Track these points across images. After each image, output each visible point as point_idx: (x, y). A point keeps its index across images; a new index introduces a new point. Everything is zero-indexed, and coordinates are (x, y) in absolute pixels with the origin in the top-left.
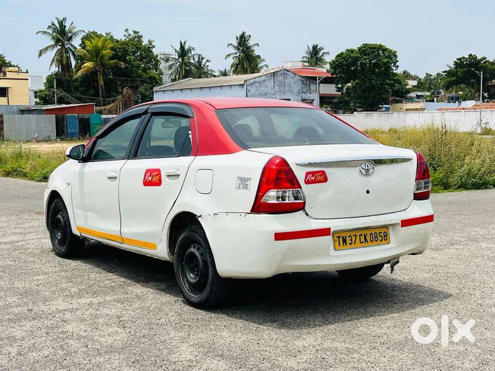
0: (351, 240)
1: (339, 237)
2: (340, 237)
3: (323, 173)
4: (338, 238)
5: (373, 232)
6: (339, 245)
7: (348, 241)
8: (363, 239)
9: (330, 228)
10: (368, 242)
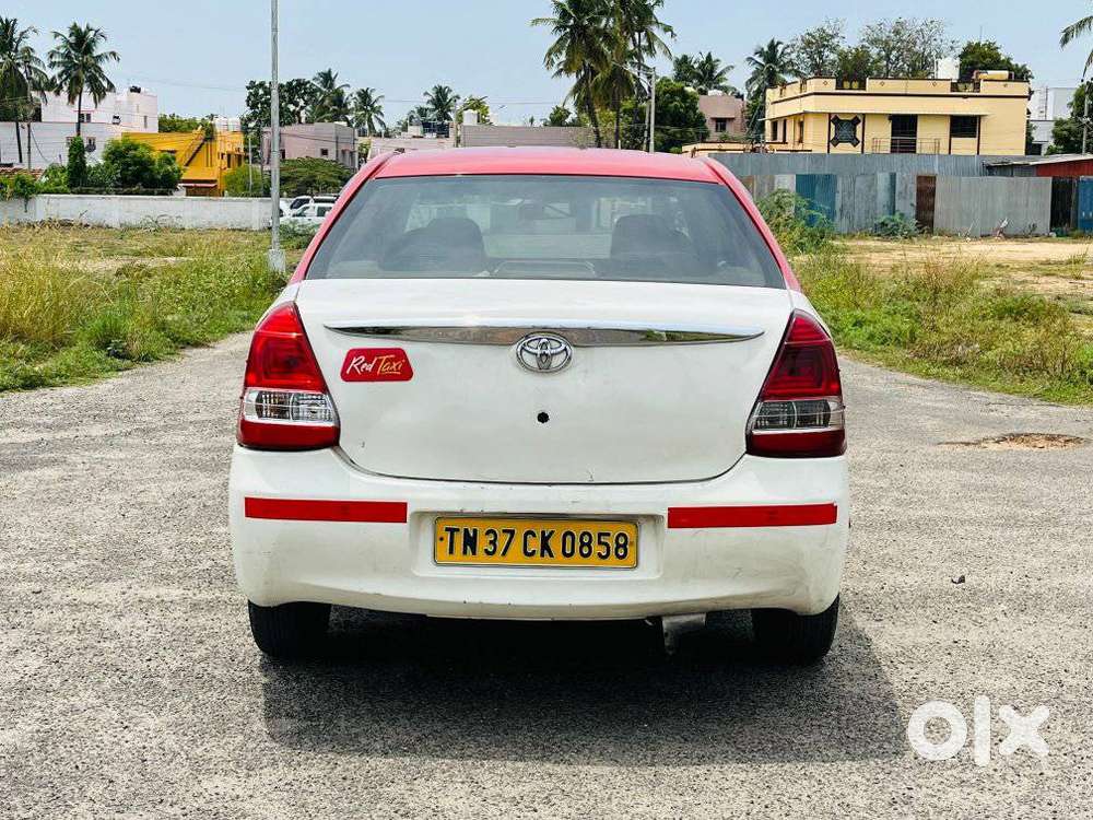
0: (493, 543)
1: (452, 531)
2: (458, 530)
3: (400, 355)
4: (449, 534)
5: (577, 530)
6: (451, 552)
7: (483, 543)
8: (535, 544)
9: (405, 504)
10: (551, 555)
